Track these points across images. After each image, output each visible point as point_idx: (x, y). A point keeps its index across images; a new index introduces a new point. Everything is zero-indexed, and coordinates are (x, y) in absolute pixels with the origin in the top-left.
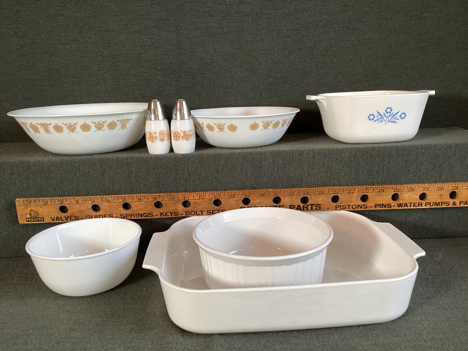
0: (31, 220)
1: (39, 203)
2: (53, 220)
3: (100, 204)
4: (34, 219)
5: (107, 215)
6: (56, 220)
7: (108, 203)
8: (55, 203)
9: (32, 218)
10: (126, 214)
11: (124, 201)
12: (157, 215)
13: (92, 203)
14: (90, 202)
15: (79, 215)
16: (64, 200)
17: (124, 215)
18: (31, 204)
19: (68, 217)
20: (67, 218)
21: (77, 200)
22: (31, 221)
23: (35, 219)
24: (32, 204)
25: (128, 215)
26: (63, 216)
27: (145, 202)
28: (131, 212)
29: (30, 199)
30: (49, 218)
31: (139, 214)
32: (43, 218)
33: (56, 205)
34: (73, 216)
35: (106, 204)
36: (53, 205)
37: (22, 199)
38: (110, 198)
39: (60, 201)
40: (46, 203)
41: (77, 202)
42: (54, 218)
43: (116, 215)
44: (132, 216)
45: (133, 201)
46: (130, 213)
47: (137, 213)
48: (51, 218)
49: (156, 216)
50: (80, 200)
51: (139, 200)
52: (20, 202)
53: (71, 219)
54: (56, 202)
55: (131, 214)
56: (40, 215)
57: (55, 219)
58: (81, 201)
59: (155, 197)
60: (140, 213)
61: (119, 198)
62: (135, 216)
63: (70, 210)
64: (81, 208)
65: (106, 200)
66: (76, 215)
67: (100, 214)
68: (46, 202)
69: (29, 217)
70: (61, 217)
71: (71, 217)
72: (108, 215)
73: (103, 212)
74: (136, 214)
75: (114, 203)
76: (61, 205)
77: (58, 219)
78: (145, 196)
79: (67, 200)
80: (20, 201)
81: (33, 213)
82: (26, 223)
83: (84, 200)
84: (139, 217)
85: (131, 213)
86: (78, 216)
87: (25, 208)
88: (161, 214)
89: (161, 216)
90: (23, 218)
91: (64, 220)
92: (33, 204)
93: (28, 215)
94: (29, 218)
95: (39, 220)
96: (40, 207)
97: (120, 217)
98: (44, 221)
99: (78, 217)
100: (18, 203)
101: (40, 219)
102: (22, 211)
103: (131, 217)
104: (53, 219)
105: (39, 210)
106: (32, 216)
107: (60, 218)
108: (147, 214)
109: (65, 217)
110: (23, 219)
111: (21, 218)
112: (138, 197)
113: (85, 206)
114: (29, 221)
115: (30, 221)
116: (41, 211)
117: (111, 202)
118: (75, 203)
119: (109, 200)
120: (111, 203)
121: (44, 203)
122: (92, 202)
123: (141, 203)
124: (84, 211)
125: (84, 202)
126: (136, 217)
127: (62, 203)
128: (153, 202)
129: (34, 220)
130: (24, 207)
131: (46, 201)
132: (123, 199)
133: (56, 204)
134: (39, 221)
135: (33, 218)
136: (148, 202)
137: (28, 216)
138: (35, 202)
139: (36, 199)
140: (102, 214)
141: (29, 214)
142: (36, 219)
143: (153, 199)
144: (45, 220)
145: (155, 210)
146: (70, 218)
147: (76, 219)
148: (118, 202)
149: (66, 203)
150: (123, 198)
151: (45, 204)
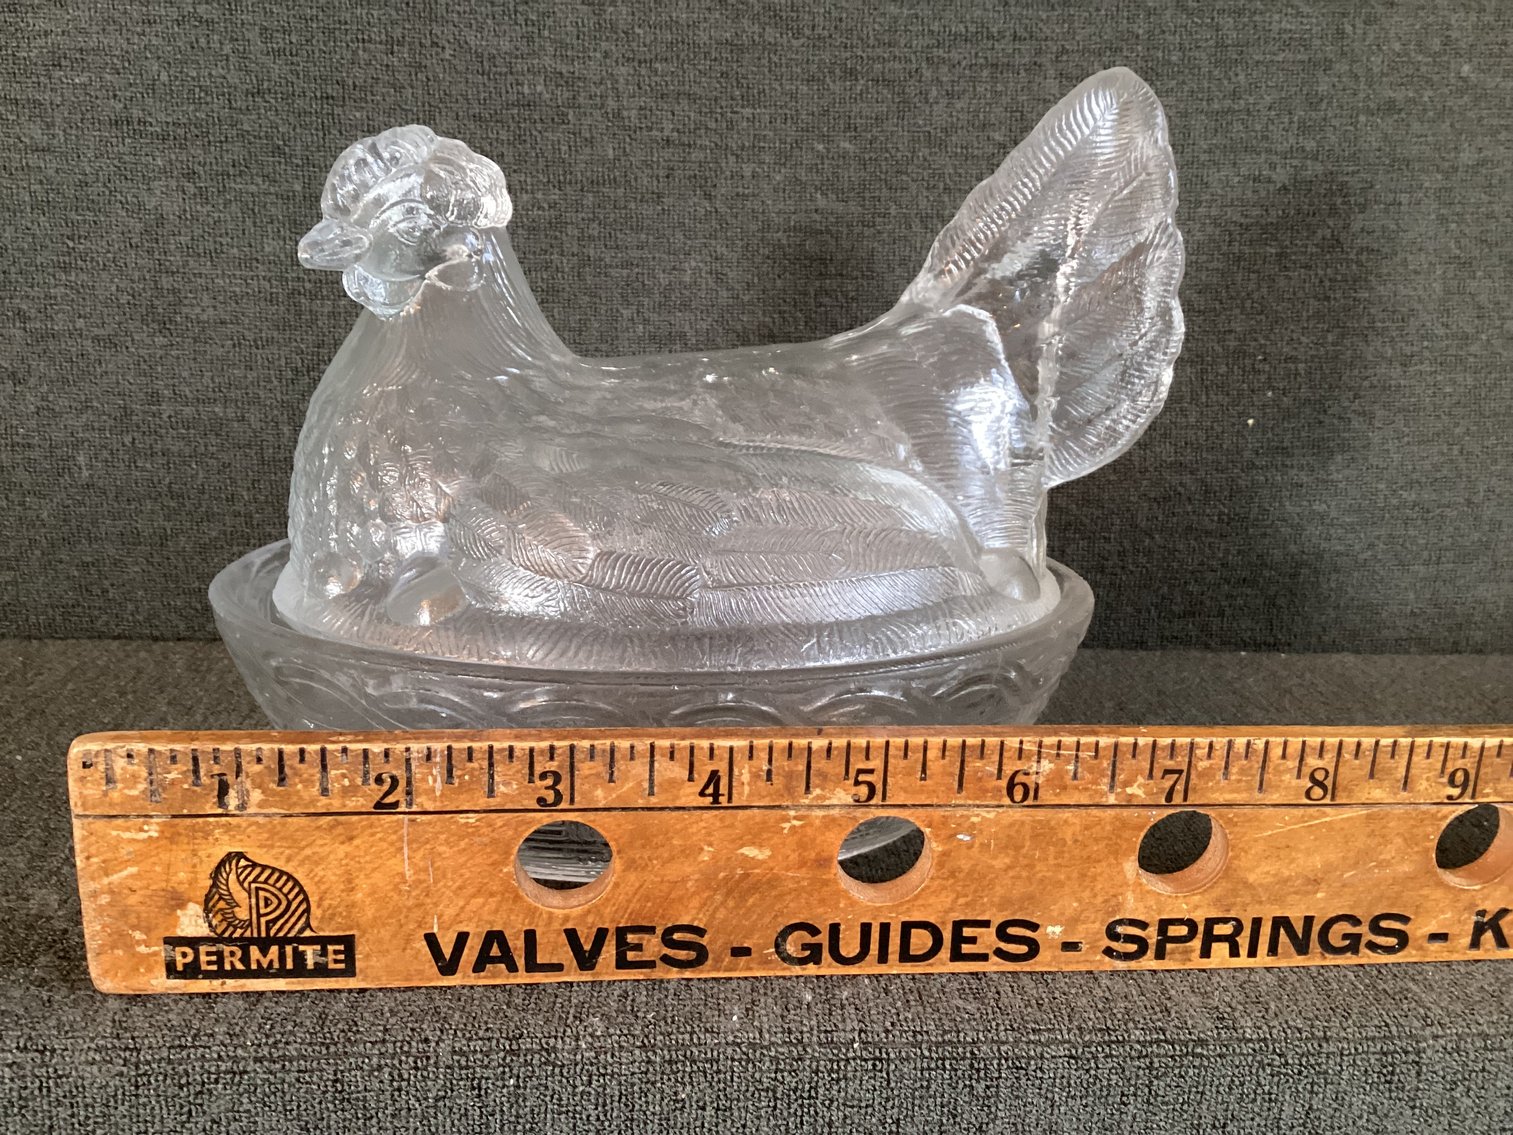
0: (220, 962)
1: (325, 791)
2: (448, 967)
3: (941, 812)
4: (255, 952)
5: (986, 924)
6: (479, 967)
7: (1017, 814)
8: (491, 793)
9: (230, 941)
10: (1164, 925)
11: (1169, 797)
12: (1441, 937)
13: (858, 803)
14: (842, 796)
15: (712, 916)
16: (585, 768)
17: (1143, 925)
18: (232, 800)
19: (602, 934)
20: (587, 947)
21: (722, 767)
22: (221, 974)
23: (264, 952)
24: (242, 806)
25: (1183, 930)
26: (556, 925)
27: (1364, 812)
28: (1217, 902)
29: (228, 747)
30: (408, 940)
31: (1281, 923)
32: (348, 942)
33: (499, 819)
34: (651, 930)
35: (991, 815)
36: (461, 819)
37: (141, 747)
38: (1046, 766)
39: (543, 776)
40: (398, 795)
41: (716, 795)
42: (462, 938)
43: (1071, 923)
44: (1221, 939)
45: (1258, 797)
46: (1200, 917)
47: (1269, 913)
48: (431, 939)
49: (1436, 946)
50: (744, 773)
51: (1318, 792)
52: (109, 780)
53: (631, 956)
54: (501, 789)
55: (1210, 923)
56: (315, 912)
57: (470, 954)
58: (755, 776)
59: (1469, 763)
60: (1296, 915)
61: (1127, 764)
62: (1244, 941)
63: (630, 865)
64: (750, 852)
65: (1004, 783)
66: (685, 921)
67: (917, 917)
68: (395, 781)
69: (203, 930)
70: (530, 937)
71: (631, 938)
72: (993, 930)
73: (946, 899)
74: (1257, 923)
75: (1066, 814)
76: (544, 819)
77: (495, 951)
78: (1384, 759)
79: (621, 765)
80: (120, 763)
81: (240, 895)
82: (160, 982)
83: (790, 776)
84: (1273, 950)
85: (1214, 914)
86: (700, 932)
87: (170, 837)
88: (1479, 930)
89: (1475, 944)
90: (138, 935)
91: (558, 967)
92: (256, 796)
93: (195, 909)
94: (193, 942)
95: (299, 957)
96: (332, 828)
97: (1107, 942)
98: (350, 971)
99: (704, 941)
100: (93, 791)
101: (310, 953)
102: (133, 870)
103: (1206, 953)
104: (447, 952)
105: (317, 861)
106: (231, 922)
107: (517, 945)
108: (1354, 920)
109: (572, 935)
110: (142, 949)
111: (119, 939)
112: (1313, 762)
113: (787, 825)
114: (192, 971)
115: (209, 975)
116: (331, 874)
117: (1046, 796)
118: (690, 795)
119: (1031, 781)
120: (1040, 814)
121: (375, 792)
122: (864, 790)
123: (1332, 815)
124: (773, 882)
125: (789, 790)
126: (1252, 953)
127: (559, 797)
128: (1446, 809)
129: (245, 959)
130: (153, 830)
131: (400, 773)
132: (1167, 772)
133: (493, 803)
134: (300, 970)
135: (245, 944)
136: (1399, 810)
137: (192, 922)
138: (282, 781)
139: (290, 749)
140: (932, 920)
141: (208, 899)
142: (274, 949)
143: (1452, 782)
144: (358, 965)
145: (1439, 894)
146: (622, 946)
147: (682, 955)
148: (1112, 799)
149: (601, 797)
150: (1170, 764)
151: (381, 807)
